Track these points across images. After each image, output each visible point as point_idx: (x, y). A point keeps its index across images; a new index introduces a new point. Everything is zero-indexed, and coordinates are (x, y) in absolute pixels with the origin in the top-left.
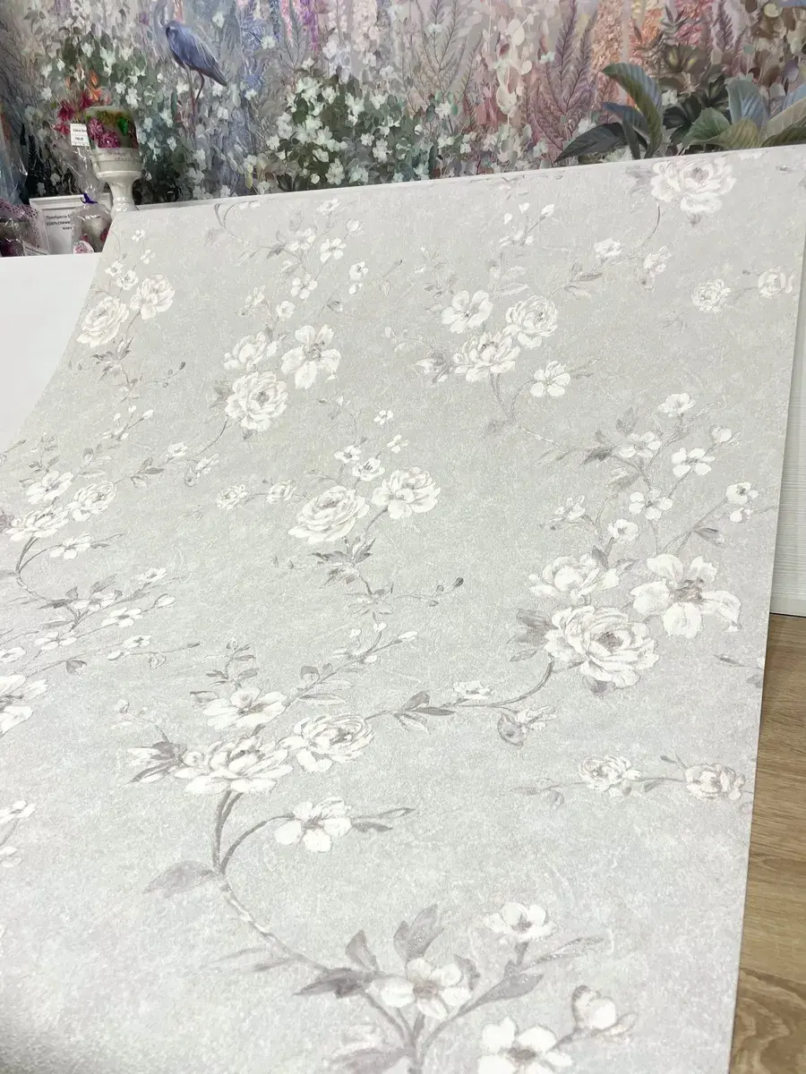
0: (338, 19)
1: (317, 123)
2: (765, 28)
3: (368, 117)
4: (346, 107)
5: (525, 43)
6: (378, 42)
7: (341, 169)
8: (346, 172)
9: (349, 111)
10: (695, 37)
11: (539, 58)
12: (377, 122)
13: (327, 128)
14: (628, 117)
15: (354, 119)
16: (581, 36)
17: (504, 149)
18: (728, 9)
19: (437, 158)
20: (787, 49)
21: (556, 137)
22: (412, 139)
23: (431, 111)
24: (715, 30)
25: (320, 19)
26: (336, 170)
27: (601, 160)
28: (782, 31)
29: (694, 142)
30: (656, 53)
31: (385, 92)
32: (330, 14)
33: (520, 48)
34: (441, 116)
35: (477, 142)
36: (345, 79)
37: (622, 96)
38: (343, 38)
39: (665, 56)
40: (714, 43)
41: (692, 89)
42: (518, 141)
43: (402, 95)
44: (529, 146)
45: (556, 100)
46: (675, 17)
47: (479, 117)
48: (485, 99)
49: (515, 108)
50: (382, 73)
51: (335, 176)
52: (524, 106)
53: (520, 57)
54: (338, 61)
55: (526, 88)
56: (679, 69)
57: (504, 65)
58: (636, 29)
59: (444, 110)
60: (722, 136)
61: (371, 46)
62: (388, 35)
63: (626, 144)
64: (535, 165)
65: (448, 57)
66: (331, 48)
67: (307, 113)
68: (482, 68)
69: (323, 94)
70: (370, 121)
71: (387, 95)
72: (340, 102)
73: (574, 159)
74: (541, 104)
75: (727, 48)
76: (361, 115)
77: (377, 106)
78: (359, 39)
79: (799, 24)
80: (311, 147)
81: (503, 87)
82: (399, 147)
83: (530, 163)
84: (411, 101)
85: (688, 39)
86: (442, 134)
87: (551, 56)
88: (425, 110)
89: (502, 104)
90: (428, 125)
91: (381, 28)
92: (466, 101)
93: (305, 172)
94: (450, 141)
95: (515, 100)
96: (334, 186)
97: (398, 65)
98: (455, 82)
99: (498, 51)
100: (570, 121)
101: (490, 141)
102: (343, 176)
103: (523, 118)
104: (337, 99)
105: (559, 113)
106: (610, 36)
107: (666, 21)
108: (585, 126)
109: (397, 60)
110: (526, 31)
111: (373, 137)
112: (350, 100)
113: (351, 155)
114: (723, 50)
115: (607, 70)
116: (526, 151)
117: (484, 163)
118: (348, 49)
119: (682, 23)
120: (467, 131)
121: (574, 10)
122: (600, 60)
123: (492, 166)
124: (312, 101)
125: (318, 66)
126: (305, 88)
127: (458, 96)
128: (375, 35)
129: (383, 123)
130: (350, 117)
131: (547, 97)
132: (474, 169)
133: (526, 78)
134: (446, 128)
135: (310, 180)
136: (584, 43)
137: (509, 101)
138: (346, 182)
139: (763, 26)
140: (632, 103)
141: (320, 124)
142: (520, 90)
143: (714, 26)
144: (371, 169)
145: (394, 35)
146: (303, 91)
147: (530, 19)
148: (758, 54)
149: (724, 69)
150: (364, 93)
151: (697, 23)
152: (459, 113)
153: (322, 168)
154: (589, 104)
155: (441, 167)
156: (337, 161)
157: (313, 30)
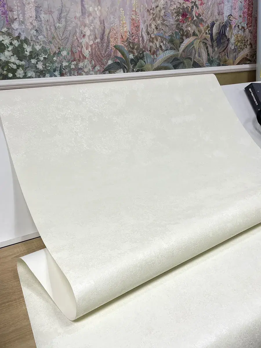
0: (18, 15)
1: (11, 53)
2: (151, 40)
3: (34, 53)
4: (24, 49)
5: (90, 35)
6: (37, 27)
7: (23, 72)
8: (25, 73)
9: (25, 50)
10: (136, 40)
11: (95, 40)
12: (38, 55)
13: (15, 56)
14: (121, 61)
15: (28, 54)
16: (107, 35)
17: (86, 67)
18: (143, 33)
19: (63, 69)
20: (157, 47)
21: (102, 65)
22: (53, 62)
23: (59, 53)
24: (141, 39)
25: (10, 14)
26: (20, 72)
27: (115, 72)
28: (155, 41)
29: (138, 68)
30: (127, 43)
31: (41, 44)
32: (14, 12)
33: (89, 36)
34: (63, 55)
35: (77, 65)
36: (22, 38)
37: (119, 55)
38: (21, 22)
39: (129, 45)
40: (141, 42)
41: (136, 54)
42: (90, 65)
43: (47, 47)
44: (94, 67)
45: (101, 54)
46: (131, 34)
47: (77, 56)
48: (78, 51)
49: (89, 55)
50: (39, 37)
51: (20, 74)
52: (91, 55)
53: (89, 39)
54: (19, 31)
55: (92, 49)
56: (133, 48)
57: (84, 41)
58: (121, 35)
59: (64, 53)
60: (144, 67)
61: (34, 27)
62: (41, 24)
63: (121, 68)
64: (96, 73)
65: (65, 36)
66: (15, 25)
67: (5, 49)
68: (77, 41)
69: (12, 42)
70: (34, 54)
71: (41, 46)
72: (21, 46)
73: (107, 72)
74: (97, 54)
75: (144, 44)
76: (30, 52)
77: (38, 50)
78: (29, 24)
79: (158, 40)
80: (7, 63)
81: (84, 48)
82: (47, 65)
83: (94, 72)
84: (51, 49)
85: (135, 41)
86: (64, 61)
87: (98, 40)
88: (57, 53)
89: (85, 53)
90: (58, 58)
91: (38, 22)
92: (72, 51)
93: (5, 72)
94: (67, 64)
95: (88, 52)
96: (20, 78)
97: (45, 36)
98: (68, 44)
99: (82, 36)
100: (105, 60)
101: (81, 65)
102: (24, 74)
103: (91, 58)
104: (19, 45)
105: (102, 58)
106: (115, 37)
107: (129, 35)
108: (110, 62)
109: (45, 34)
110: (91, 32)
111: (36, 61)
112: (25, 46)
113: (27, 66)
114: (143, 45)
115: (115, 46)
116: (93, 68)
117: (79, 72)
118: (24, 27)
119: (133, 36)
120: (72, 61)
121: (104, 27)
122: (112, 43)
123: (82, 73)
124: (7, 44)
125: (10, 31)
126: (4, 39)
127: (69, 49)
128: (35, 23)
129: (40, 56)
130: (26, 52)
131: (98, 52)
132: (76, 74)
133: (91, 46)
134: (65, 59)
135: (8, 75)
136: (108, 37)
137: (86, 53)
138: (25, 77)
139: (151, 39)
140: (122, 57)
141: (12, 54)
142: (90, 49)
143: (140, 37)
144: (36, 72)
145: (43, 25)
146: (3, 40)
147: (92, 28)
148: (150, 46)
149: (143, 50)
150: (32, 44)
151: (136, 36)
152: (70, 55)
153: (14, 71)
154: (110, 56)
155: (64, 72)
156: (21, 68)
157: (6, 17)
